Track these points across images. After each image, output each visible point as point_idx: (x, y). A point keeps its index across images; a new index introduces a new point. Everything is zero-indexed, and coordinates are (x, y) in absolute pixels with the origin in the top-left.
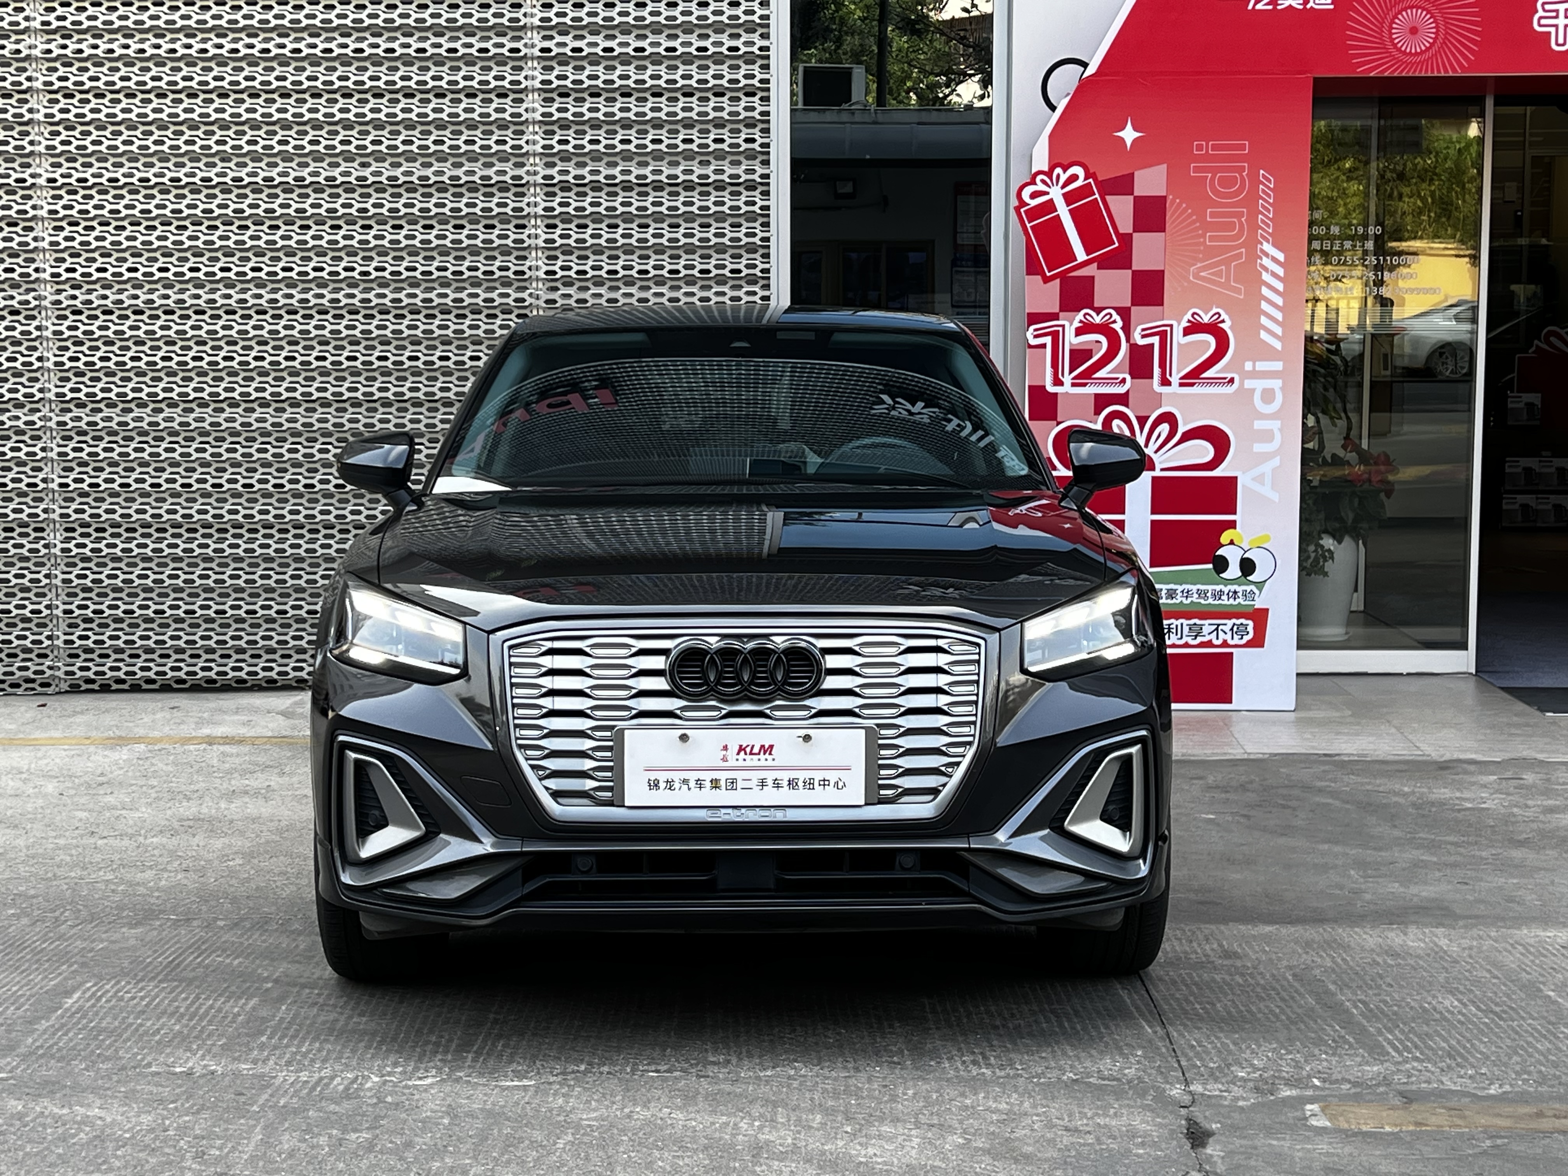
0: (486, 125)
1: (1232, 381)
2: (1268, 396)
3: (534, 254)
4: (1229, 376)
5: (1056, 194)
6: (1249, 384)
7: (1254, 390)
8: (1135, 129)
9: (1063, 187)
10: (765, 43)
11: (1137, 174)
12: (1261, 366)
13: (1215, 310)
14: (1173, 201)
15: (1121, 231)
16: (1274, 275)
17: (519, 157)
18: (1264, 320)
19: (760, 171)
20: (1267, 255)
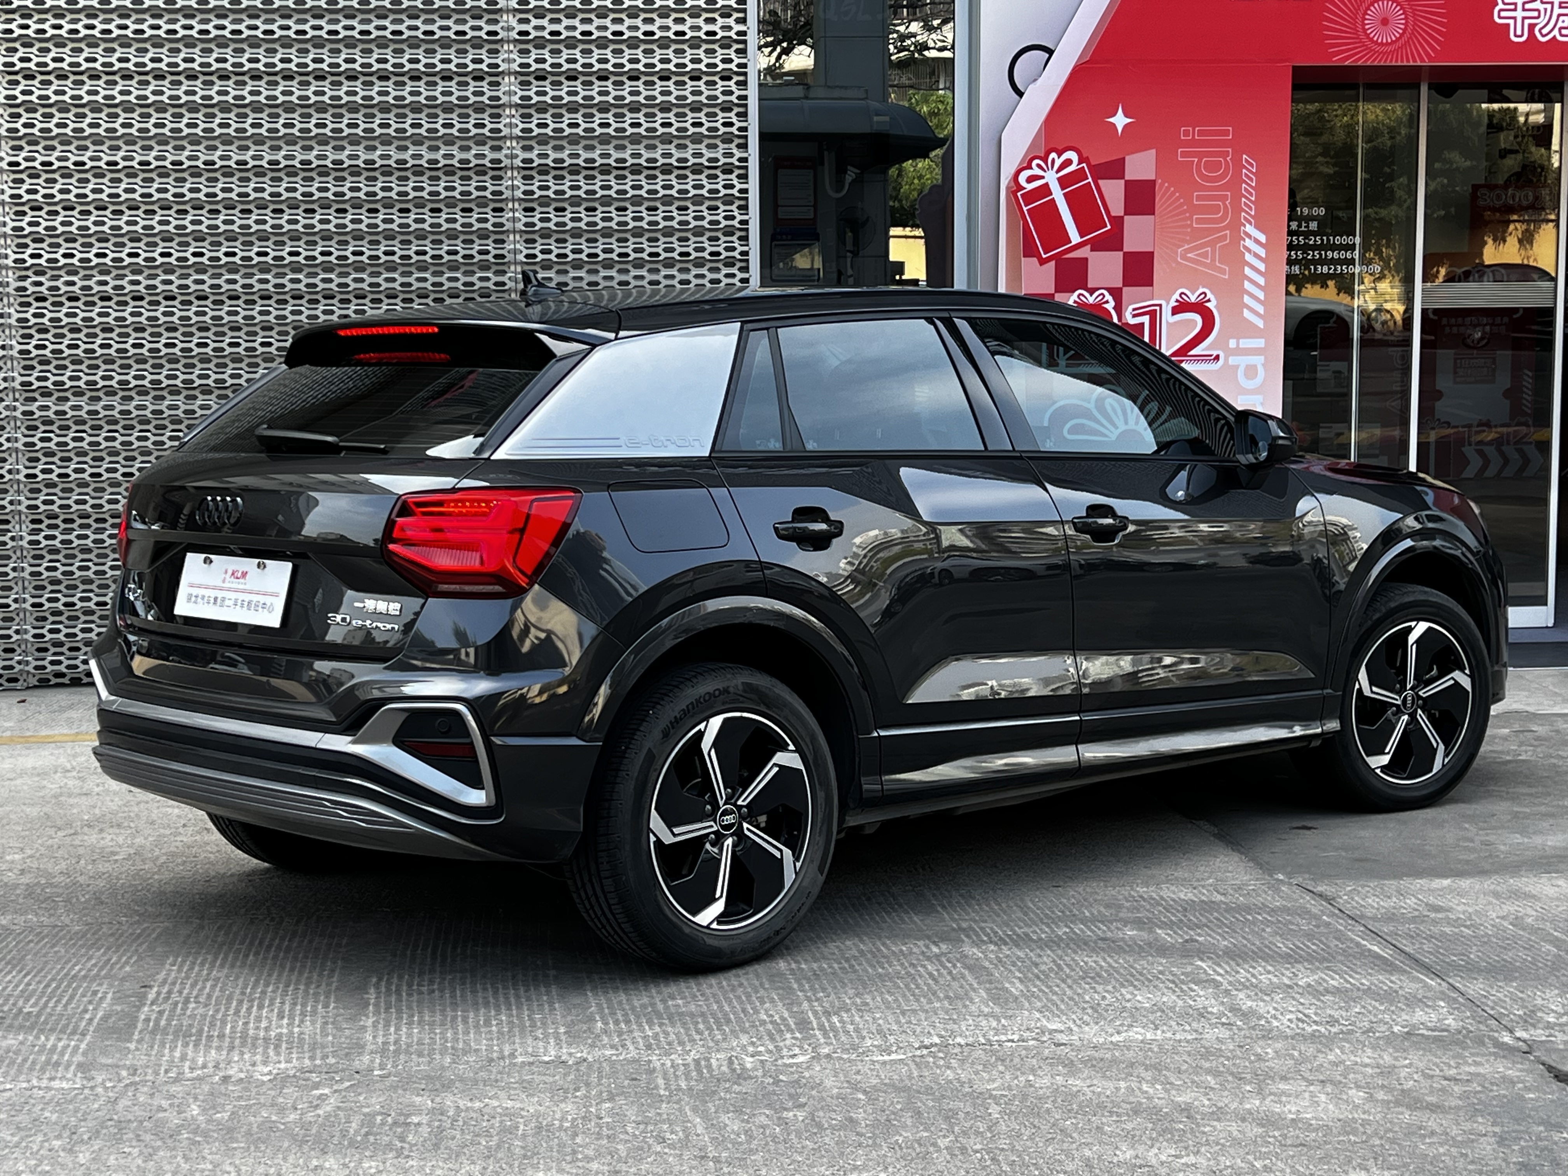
0: (463, 108)
1: (1217, 358)
2: (1251, 371)
3: (511, 237)
4: (1215, 353)
5: (1051, 178)
6: (1232, 360)
7: (1237, 367)
8: (1126, 115)
9: (1058, 171)
10: (742, 28)
11: (1127, 158)
12: (1245, 343)
13: (1201, 290)
14: (1162, 184)
15: (1113, 214)
16: (1256, 255)
17: (496, 140)
18: (1247, 299)
19: (738, 154)
20: (1249, 236)
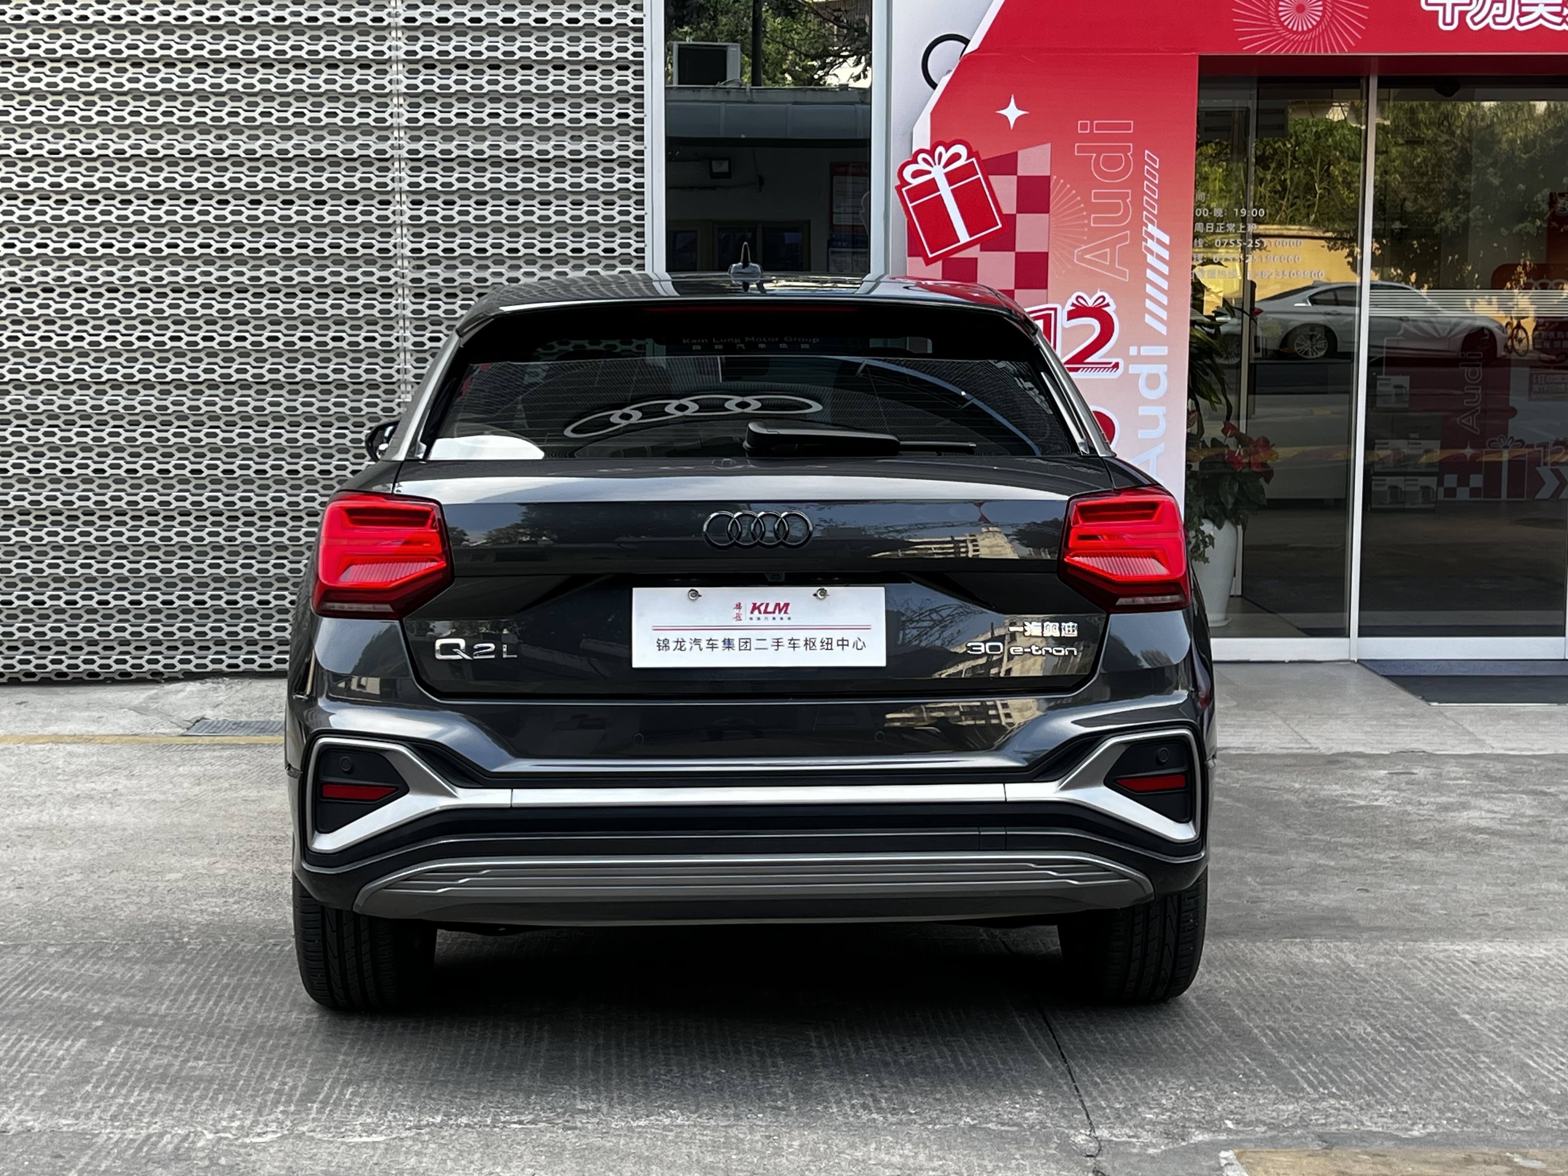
0: (348, 96)
1: (1116, 366)
2: (1153, 381)
3: (399, 230)
4: (1114, 361)
5: (938, 174)
6: (1133, 369)
7: (1138, 375)
8: (1019, 107)
9: (945, 166)
10: (638, 15)
11: (1021, 153)
12: (1146, 351)
13: (1099, 294)
14: (1057, 181)
15: (1005, 211)
16: (1159, 258)
17: (383, 130)
18: (1149, 304)
19: (634, 147)
20: (1152, 237)
